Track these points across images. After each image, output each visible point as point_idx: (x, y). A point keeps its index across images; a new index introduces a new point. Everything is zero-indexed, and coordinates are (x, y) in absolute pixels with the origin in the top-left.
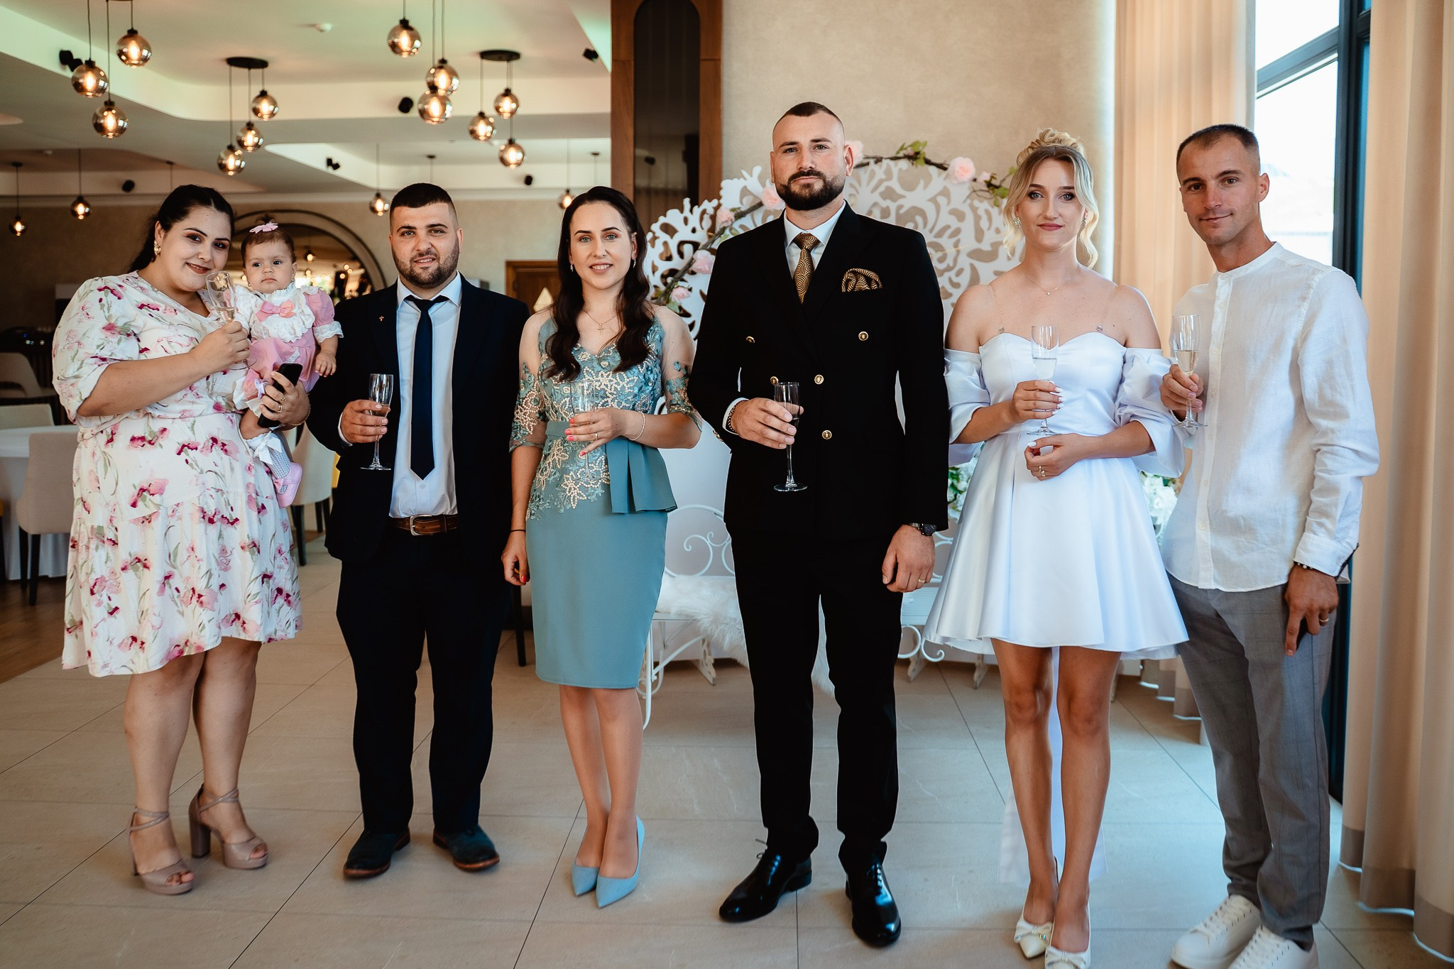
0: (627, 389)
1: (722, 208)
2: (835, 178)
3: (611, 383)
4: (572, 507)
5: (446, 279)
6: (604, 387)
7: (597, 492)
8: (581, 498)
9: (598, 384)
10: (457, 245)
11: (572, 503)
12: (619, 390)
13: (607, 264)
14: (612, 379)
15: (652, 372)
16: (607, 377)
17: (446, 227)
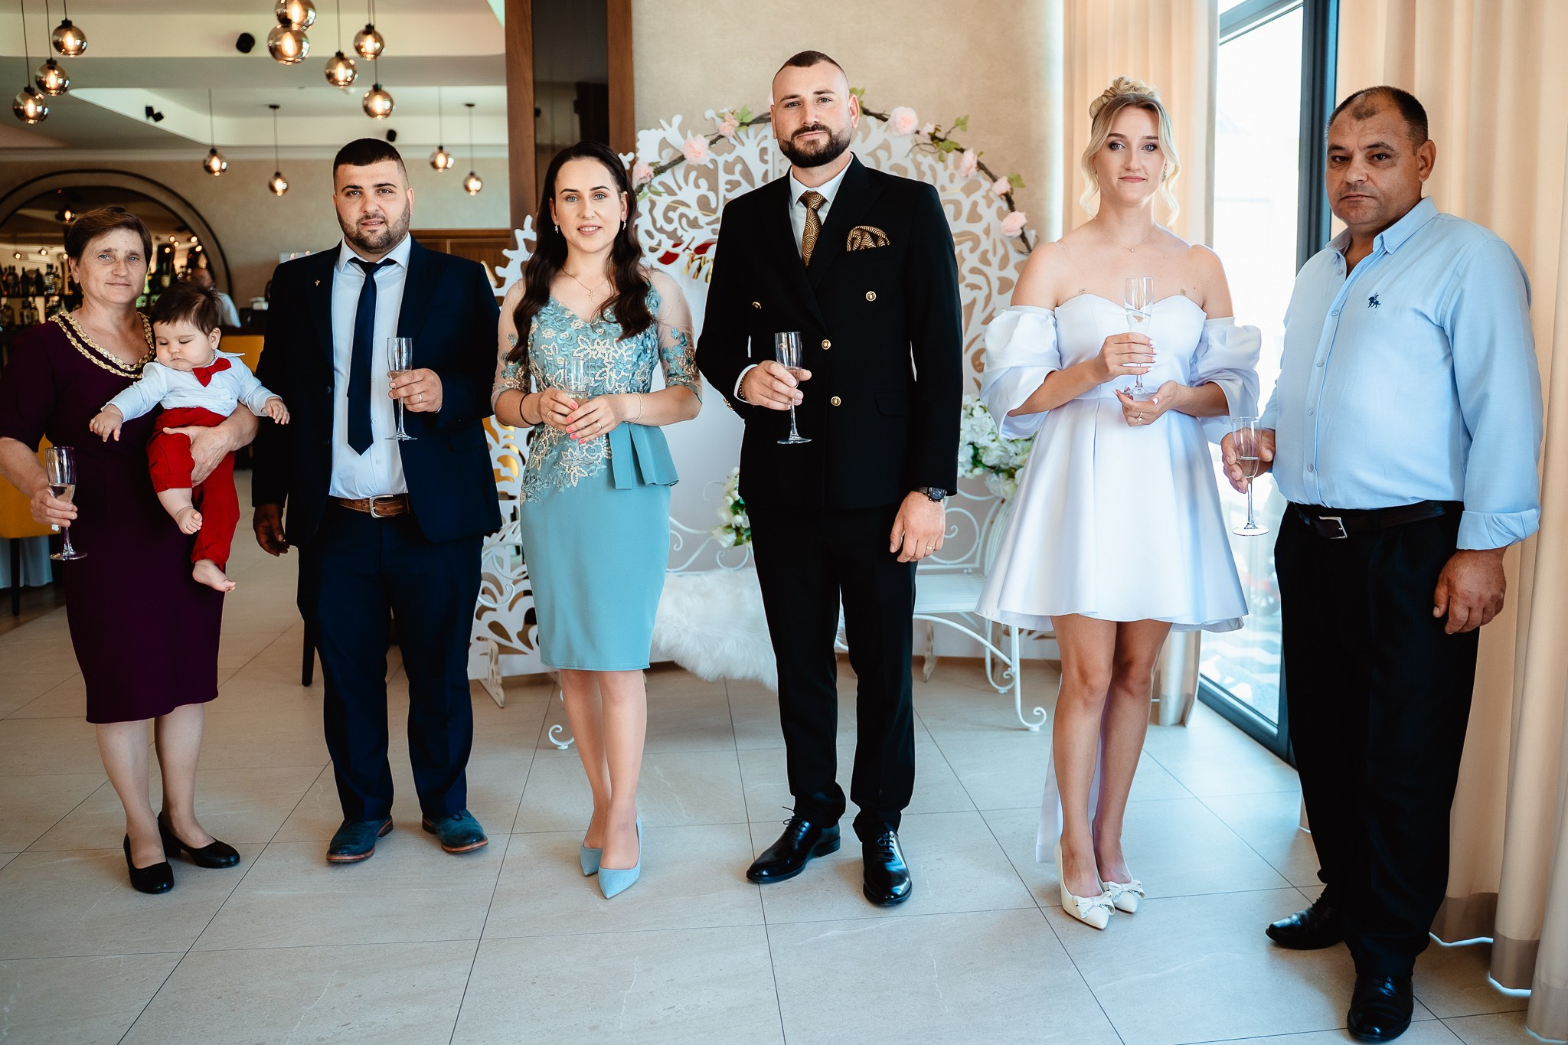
0: (625, 357)
1: (639, 162)
2: (842, 131)
3: (609, 352)
4: (572, 486)
5: (397, 243)
6: (601, 356)
7: (599, 468)
8: (582, 475)
9: (594, 353)
10: (407, 206)
11: (573, 481)
12: (617, 358)
13: (595, 226)
14: (609, 347)
15: (649, 339)
16: (604, 345)
17: (395, 187)
